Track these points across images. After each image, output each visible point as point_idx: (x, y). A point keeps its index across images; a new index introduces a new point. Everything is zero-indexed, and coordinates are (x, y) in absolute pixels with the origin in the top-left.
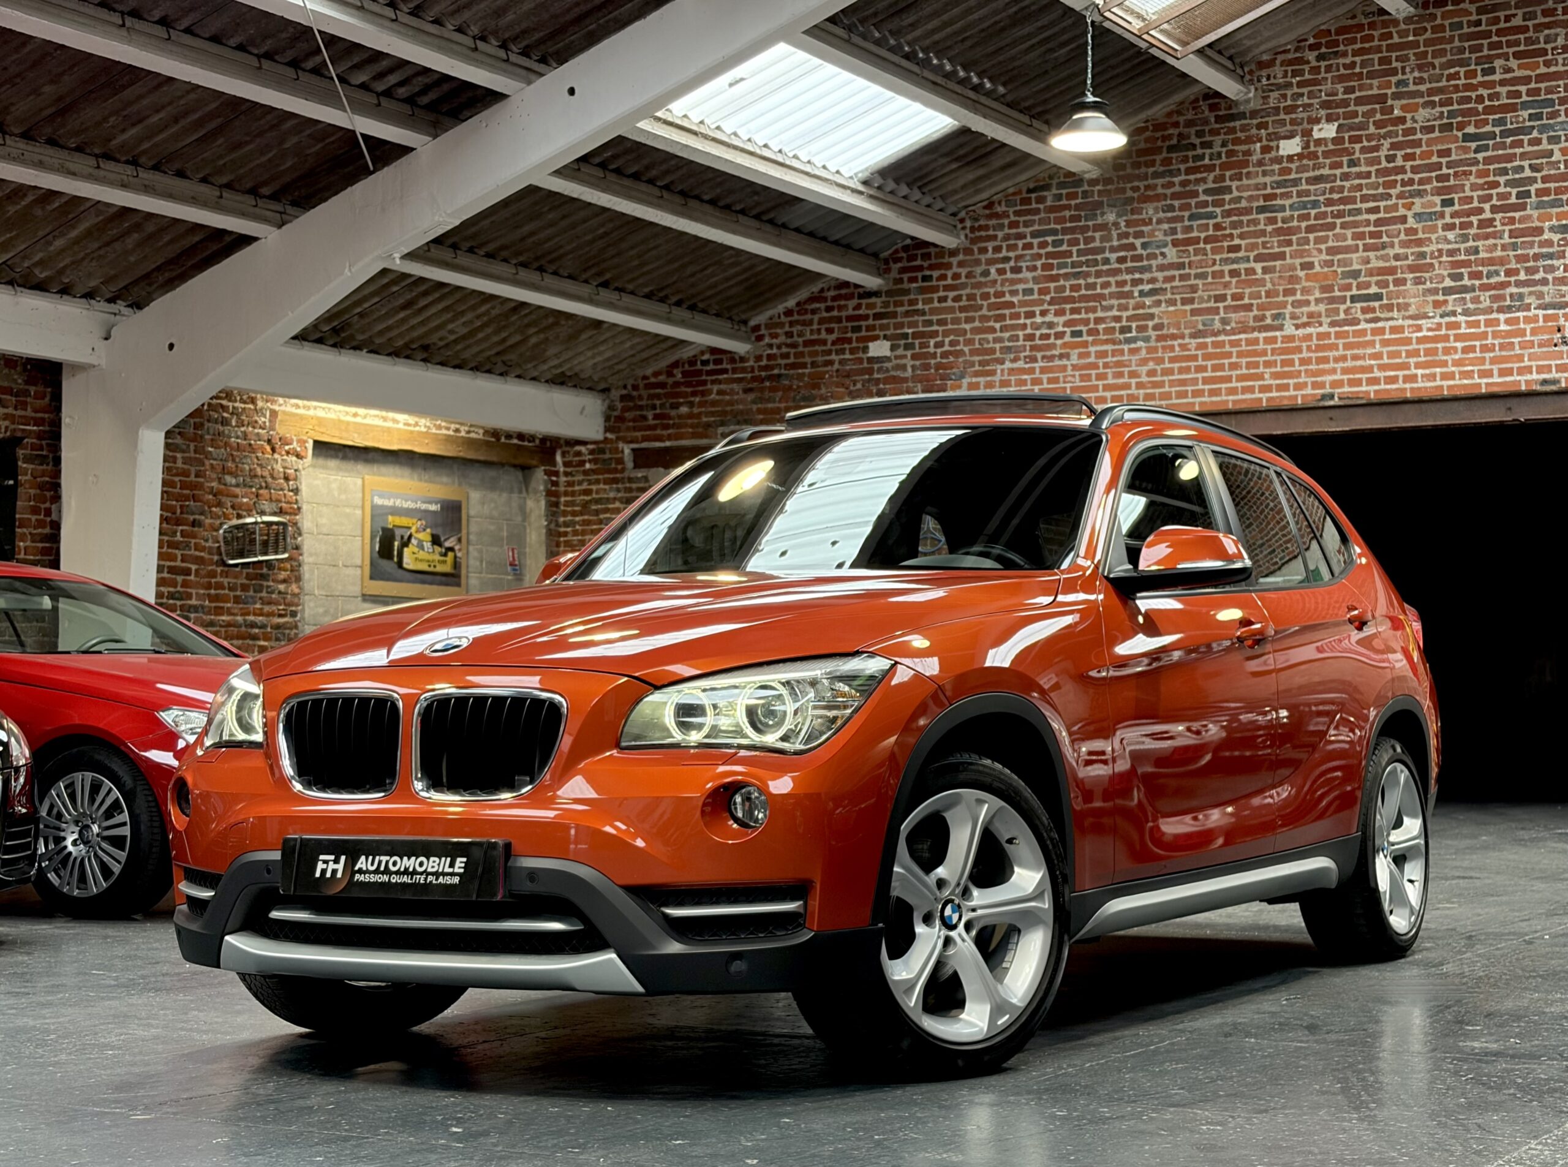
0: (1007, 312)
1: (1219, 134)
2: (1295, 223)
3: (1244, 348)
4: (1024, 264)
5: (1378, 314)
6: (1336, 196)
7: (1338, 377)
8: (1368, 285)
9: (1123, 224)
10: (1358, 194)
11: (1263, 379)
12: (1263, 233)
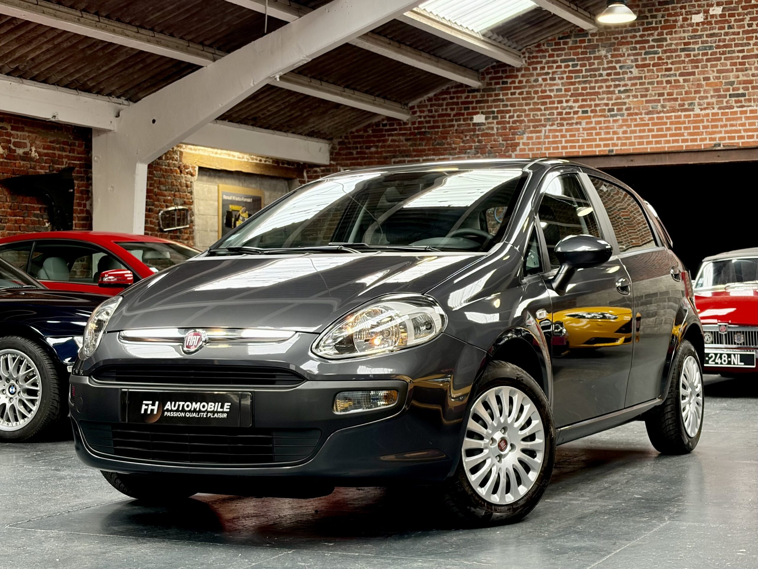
0: (548, 100)
1: (660, 11)
2: (700, 57)
3: (673, 120)
4: (557, 76)
5: (743, 104)
6: (721, 44)
7: (723, 135)
8: (738, 89)
9: (610, 56)
10: (733, 43)
11: (683, 136)
12: (684, 62)
